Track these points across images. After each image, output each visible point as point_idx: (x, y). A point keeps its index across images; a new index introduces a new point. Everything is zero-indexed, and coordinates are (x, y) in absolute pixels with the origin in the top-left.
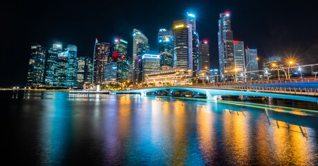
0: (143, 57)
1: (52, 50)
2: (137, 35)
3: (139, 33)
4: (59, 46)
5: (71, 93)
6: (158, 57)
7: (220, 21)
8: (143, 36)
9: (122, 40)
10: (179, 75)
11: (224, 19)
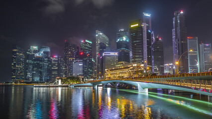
0: (104, 54)
1: (29, 52)
2: (99, 35)
3: (101, 34)
4: (35, 48)
5: (35, 87)
6: (116, 54)
7: (174, 19)
8: (104, 36)
9: (86, 41)
10: (133, 69)
11: (178, 17)
